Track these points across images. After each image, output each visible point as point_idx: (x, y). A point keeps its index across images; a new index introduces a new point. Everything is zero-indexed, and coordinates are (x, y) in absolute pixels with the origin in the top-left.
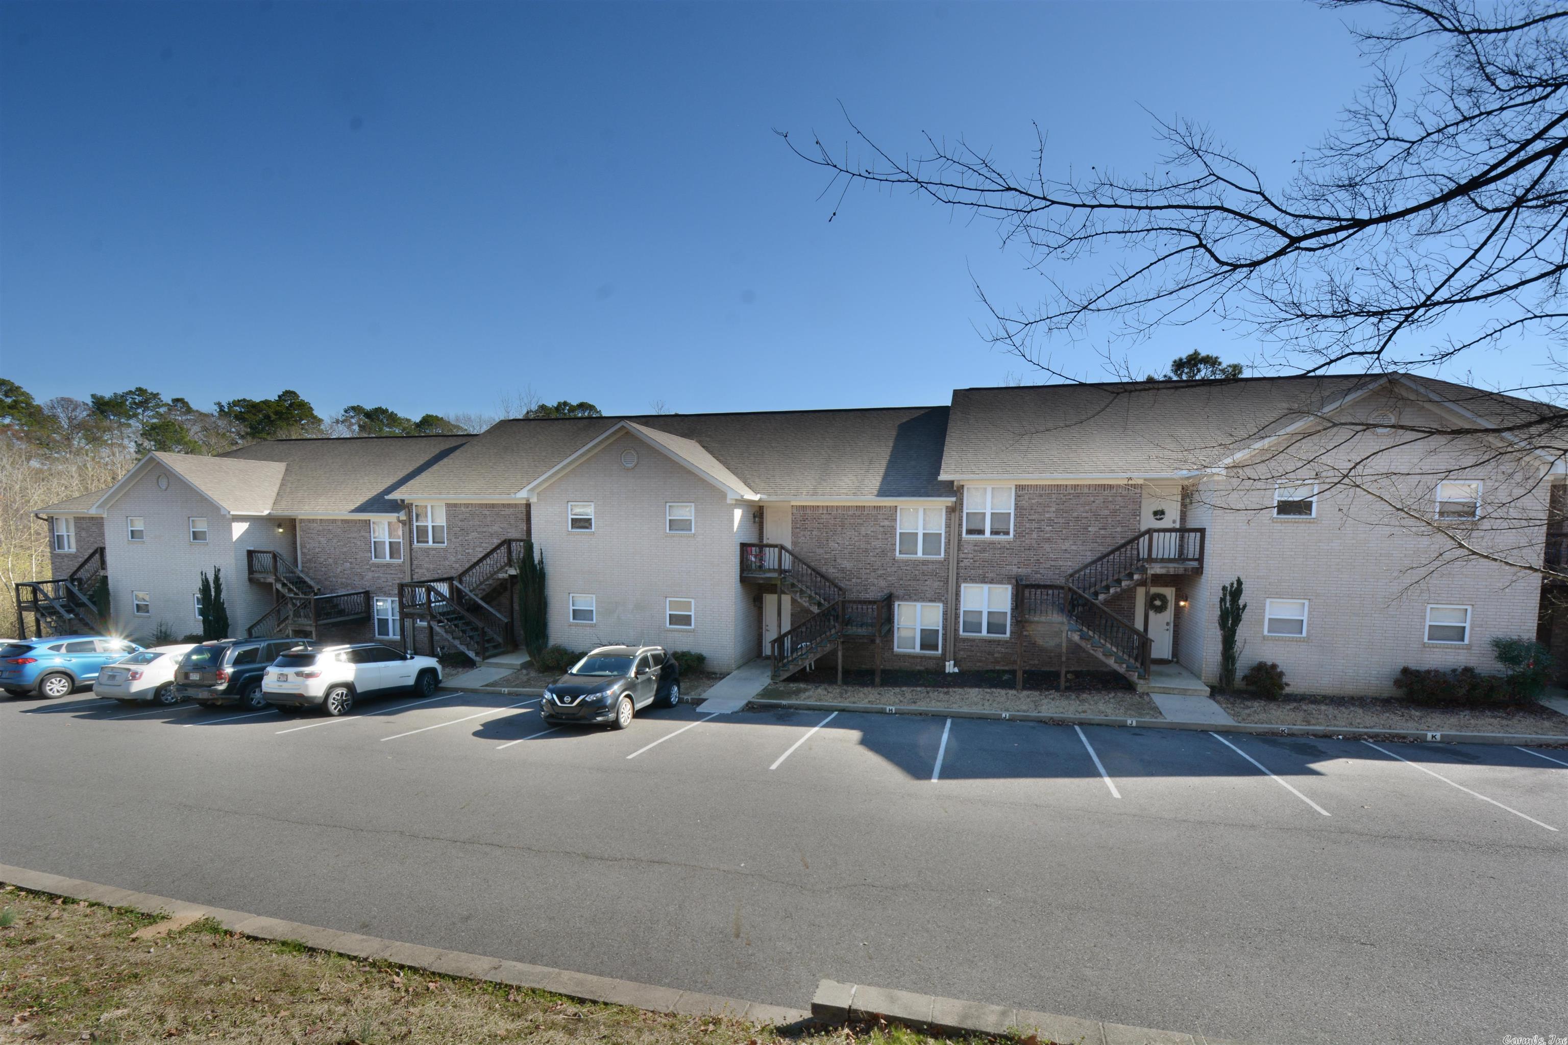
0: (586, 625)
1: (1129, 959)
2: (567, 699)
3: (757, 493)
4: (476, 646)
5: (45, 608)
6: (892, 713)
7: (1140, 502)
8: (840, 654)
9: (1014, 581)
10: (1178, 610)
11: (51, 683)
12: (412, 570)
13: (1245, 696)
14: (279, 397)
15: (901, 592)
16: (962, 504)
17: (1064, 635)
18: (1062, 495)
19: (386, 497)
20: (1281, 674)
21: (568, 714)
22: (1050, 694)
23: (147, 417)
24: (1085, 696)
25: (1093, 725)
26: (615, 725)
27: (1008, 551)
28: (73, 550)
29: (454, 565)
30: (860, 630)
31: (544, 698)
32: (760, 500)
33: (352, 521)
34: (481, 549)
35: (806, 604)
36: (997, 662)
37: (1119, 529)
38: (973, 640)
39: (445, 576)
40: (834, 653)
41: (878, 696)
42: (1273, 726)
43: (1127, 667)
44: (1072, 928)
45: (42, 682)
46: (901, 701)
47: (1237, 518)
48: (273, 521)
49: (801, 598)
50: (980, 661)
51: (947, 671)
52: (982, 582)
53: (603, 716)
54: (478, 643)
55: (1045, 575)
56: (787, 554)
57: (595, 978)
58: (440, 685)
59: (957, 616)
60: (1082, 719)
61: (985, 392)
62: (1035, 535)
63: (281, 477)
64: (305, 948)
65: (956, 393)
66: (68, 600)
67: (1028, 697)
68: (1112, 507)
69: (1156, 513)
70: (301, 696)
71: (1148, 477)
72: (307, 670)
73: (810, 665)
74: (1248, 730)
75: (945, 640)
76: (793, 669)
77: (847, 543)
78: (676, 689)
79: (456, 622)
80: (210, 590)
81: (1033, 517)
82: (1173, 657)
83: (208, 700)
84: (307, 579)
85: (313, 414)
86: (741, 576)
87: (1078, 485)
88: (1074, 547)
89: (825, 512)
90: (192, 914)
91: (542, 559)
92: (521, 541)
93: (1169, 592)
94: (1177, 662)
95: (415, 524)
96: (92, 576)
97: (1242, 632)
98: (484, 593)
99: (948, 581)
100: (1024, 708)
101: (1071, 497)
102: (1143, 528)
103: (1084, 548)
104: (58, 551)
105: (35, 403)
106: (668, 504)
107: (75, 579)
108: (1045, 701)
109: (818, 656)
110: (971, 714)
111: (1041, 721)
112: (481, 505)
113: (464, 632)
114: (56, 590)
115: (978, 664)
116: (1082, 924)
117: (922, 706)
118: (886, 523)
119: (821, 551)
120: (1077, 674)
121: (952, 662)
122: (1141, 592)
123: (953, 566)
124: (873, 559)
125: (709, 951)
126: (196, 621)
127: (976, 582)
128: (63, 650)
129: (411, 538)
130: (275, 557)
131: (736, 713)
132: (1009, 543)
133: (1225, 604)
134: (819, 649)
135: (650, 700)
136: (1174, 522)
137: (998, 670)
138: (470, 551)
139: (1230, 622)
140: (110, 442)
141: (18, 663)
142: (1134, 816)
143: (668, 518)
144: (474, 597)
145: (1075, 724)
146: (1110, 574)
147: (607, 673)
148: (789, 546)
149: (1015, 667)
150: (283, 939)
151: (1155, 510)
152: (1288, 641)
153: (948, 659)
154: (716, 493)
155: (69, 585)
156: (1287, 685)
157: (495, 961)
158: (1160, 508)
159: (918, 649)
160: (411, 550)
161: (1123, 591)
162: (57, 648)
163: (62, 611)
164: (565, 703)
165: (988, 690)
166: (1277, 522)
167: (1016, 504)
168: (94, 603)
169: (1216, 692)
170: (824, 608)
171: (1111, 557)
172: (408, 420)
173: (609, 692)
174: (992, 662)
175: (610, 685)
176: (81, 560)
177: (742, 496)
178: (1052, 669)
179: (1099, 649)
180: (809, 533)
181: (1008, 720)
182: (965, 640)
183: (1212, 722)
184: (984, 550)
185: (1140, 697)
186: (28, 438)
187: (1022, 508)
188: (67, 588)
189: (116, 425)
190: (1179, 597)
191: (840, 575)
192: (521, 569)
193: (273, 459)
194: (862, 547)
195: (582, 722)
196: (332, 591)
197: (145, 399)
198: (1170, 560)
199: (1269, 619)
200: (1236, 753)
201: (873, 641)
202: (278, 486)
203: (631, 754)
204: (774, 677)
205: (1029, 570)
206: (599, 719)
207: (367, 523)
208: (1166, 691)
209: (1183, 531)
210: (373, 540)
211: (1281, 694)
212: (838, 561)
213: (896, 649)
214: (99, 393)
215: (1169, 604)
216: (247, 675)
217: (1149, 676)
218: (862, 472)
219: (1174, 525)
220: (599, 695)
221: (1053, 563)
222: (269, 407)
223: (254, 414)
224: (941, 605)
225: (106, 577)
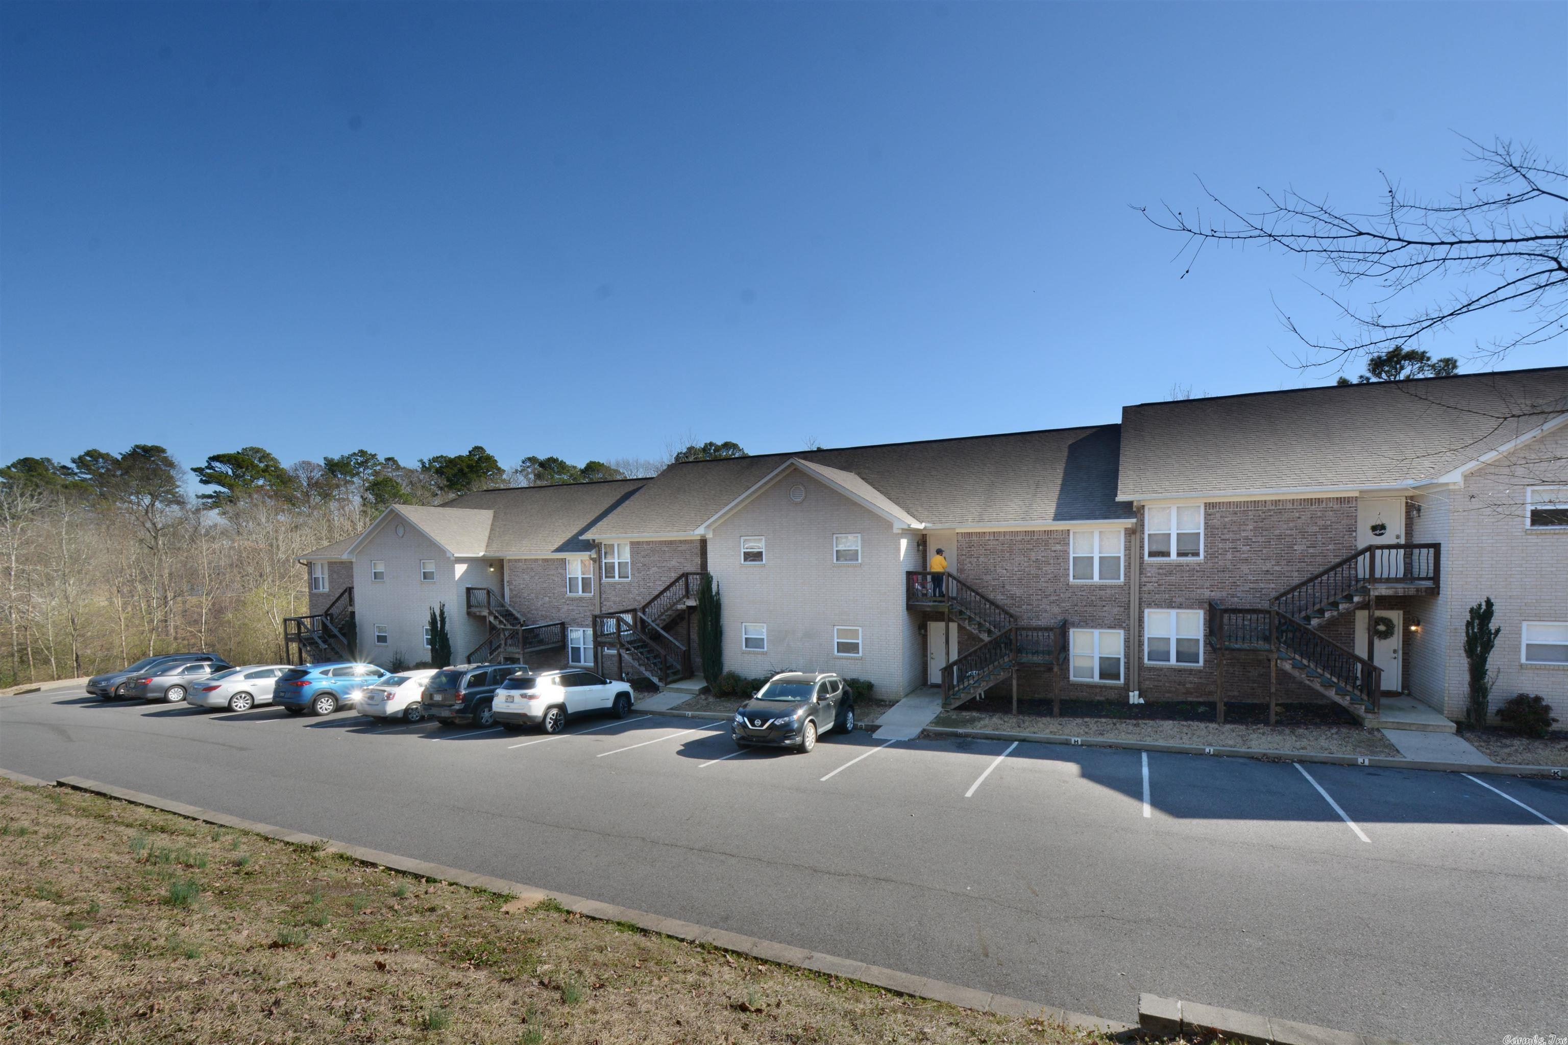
0: (758, 653)
1: (1427, 1009)
2: (758, 722)
3: (921, 522)
4: (659, 672)
5: (307, 639)
6: (1078, 745)
7: (1356, 516)
8: (1014, 682)
9: (1206, 606)
10: (1408, 637)
11: (321, 702)
12: (601, 603)
13: (1500, 733)
14: (470, 452)
15: (1076, 619)
16: (1143, 525)
17: (1273, 663)
18: (1260, 512)
19: (580, 538)
20: (1547, 708)
21: (758, 737)
22: (1259, 729)
23: (367, 474)
24: (1301, 731)
25: (1315, 763)
26: (801, 749)
27: (1198, 574)
28: (327, 590)
29: (637, 598)
30: (1035, 658)
31: (735, 720)
32: (925, 528)
33: (553, 560)
34: (660, 583)
35: (975, 632)
36: (1188, 692)
37: (1331, 547)
38: (1161, 669)
39: (629, 608)
40: (1007, 682)
41: (1059, 727)
42: (1542, 768)
43: (1351, 699)
44: (1352, 974)
45: (315, 702)
46: (1086, 733)
47: (1481, 531)
48: (486, 562)
49: (970, 625)
50: (1169, 692)
51: (1131, 702)
52: (1168, 608)
53: (791, 739)
54: (660, 669)
55: (1242, 597)
56: (955, 582)
57: (904, 975)
58: (633, 708)
59: (1141, 644)
60: (1302, 756)
61: (1159, 407)
62: (1229, 556)
63: (490, 522)
64: (638, 928)
65: (1126, 410)
66: (323, 632)
67: (1233, 731)
68: (1321, 523)
69: (1374, 528)
70: (525, 715)
71: (1365, 488)
72: (529, 692)
73: (980, 695)
74: (1511, 772)
75: (1127, 668)
76: (964, 698)
77: (1016, 569)
78: (851, 715)
79: (641, 650)
80: (437, 623)
81: (1227, 537)
82: (1403, 688)
83: (449, 718)
84: (515, 612)
85: (497, 466)
86: (907, 604)
87: (1279, 501)
88: (1277, 568)
89: (992, 538)
90: (536, 896)
91: (718, 590)
92: (697, 574)
93: (1396, 616)
94: (1409, 695)
95: (604, 561)
96: (342, 612)
97: (1494, 661)
98: (665, 623)
99: (1129, 607)
100: (1231, 742)
101: (1272, 513)
102: (1361, 545)
103: (1290, 568)
104: (314, 591)
105: (281, 467)
106: (835, 536)
107: (329, 615)
108: (1254, 736)
109: (991, 684)
110: (1169, 747)
111: (1253, 758)
112: (661, 542)
113: (648, 659)
114: (313, 624)
115: (1167, 695)
116: (1363, 971)
117: (1111, 738)
118: (1058, 547)
119: (989, 578)
120: (1287, 707)
121: (1137, 693)
122: (1362, 618)
123: (1135, 590)
124: (1044, 585)
125: (963, 967)
126: (427, 649)
127: (1162, 607)
128: (330, 674)
129: (600, 573)
130: (488, 593)
131: (913, 740)
132: (1199, 564)
133: (1473, 629)
134: (992, 677)
135: (830, 726)
136: (1398, 537)
137: (1191, 702)
138: (651, 584)
139: (1479, 649)
140: (337, 497)
141: (297, 685)
142: (1392, 862)
143: (835, 549)
144: (656, 627)
145: (1295, 762)
146: (1325, 595)
147: (790, 698)
148: (955, 573)
149: (1214, 698)
150: (617, 920)
151: (1374, 524)
152: (1553, 670)
153: (1131, 689)
154: (883, 524)
155: (324, 619)
156: (1555, 720)
157: (806, 952)
158: (1379, 523)
159: (1096, 679)
160: (600, 584)
161: (1341, 615)
162: (325, 673)
163: (319, 641)
164: (756, 726)
165: (1185, 723)
166: (1530, 535)
167: (1205, 523)
168: (344, 635)
169: (1463, 728)
170: (994, 636)
171: (1325, 578)
172: (575, 467)
173: (795, 717)
174: (1184, 693)
175: (793, 711)
176: (333, 599)
177: (909, 525)
178: (1255, 701)
179: (1315, 679)
180: (975, 560)
181: (1212, 755)
182: (1151, 669)
183: (1465, 762)
184: (1170, 573)
185: (1369, 733)
186: (276, 495)
187: (1213, 527)
188: (322, 621)
189: (342, 483)
190: (1407, 623)
191: (1009, 602)
192: (700, 600)
193: (482, 508)
194: (1032, 572)
195: (771, 745)
196: (534, 623)
197: (365, 458)
198: (1397, 580)
199: (1528, 645)
200: (1501, 797)
201: (1050, 670)
202: (489, 530)
203: (823, 776)
204: (944, 705)
205: (1224, 594)
206: (787, 742)
207: (564, 561)
208: (1400, 727)
209: (1409, 547)
210: (568, 576)
211: (1547, 732)
212: (1007, 587)
213: (1072, 678)
214: (330, 456)
215: (1396, 629)
216: (478, 696)
217: (1378, 709)
218: (1029, 496)
219: (1398, 541)
220: (786, 719)
221: (1252, 586)
222: (462, 461)
223: (451, 469)
224: (1122, 632)
225: (354, 612)
